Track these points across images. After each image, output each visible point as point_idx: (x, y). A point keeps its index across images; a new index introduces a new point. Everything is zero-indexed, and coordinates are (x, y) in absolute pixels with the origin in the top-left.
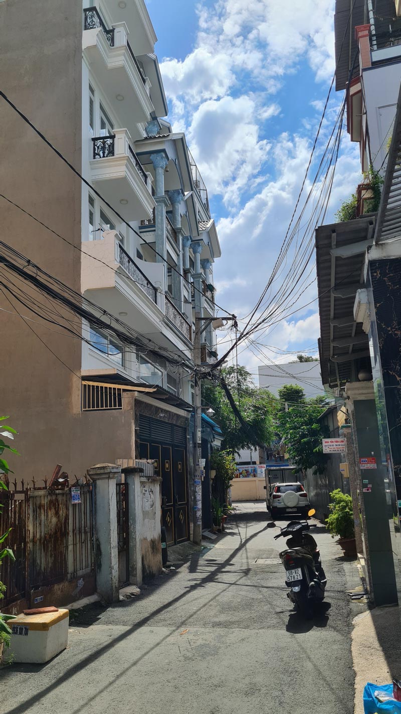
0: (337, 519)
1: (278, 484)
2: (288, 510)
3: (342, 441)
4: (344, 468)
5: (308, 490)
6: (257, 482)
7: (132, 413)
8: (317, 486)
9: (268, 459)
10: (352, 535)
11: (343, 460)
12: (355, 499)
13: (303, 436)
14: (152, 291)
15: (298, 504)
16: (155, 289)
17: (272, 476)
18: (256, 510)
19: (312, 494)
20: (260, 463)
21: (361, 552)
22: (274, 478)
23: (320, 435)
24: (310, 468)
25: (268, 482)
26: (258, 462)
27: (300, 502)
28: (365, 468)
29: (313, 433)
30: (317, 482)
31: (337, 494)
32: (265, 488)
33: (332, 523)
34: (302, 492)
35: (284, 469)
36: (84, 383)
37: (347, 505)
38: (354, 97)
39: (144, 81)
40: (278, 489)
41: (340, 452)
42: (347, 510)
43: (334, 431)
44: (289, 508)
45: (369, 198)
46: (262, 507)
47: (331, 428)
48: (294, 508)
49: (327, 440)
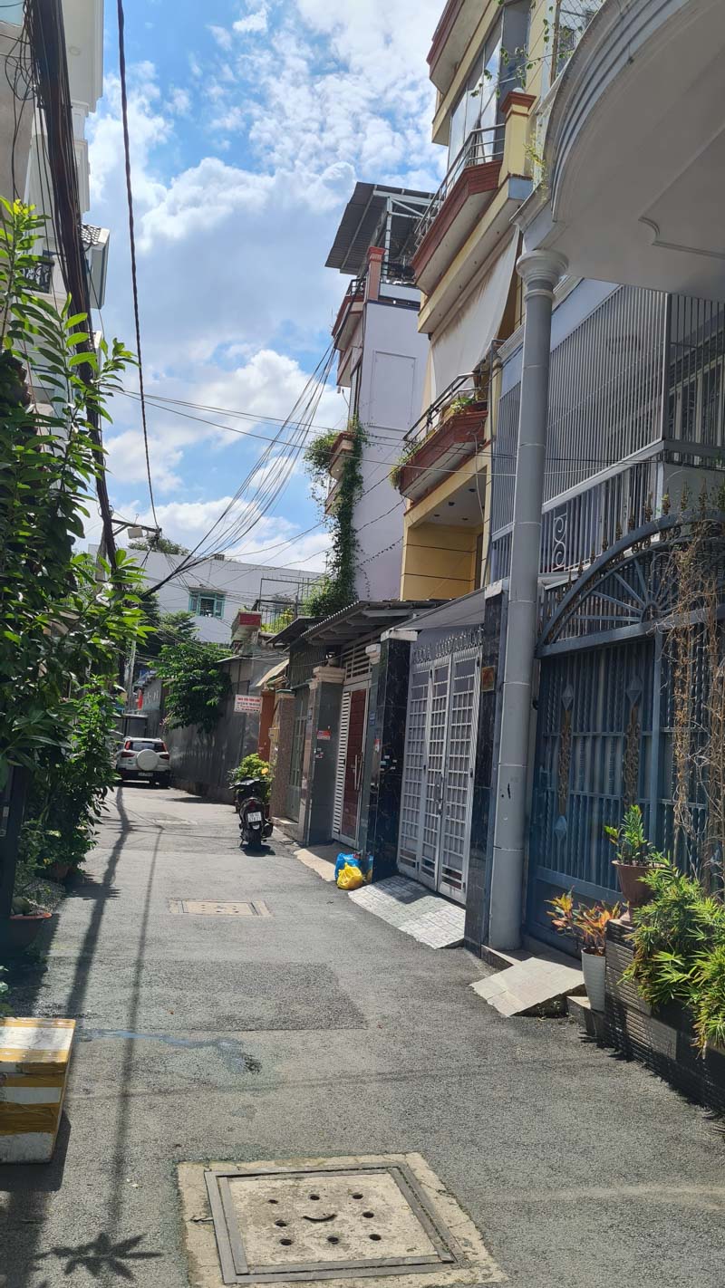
1: (132, 739)
2: (140, 774)
3: (258, 701)
5: (171, 751)
13: (194, 682)
15: (156, 767)
19: (176, 755)
24: (192, 725)
27: (160, 766)
28: (321, 738)
29: (211, 680)
34: (164, 753)
38: (352, 315)
40: (131, 746)
44: (143, 771)
45: (349, 451)
48: (150, 771)
49: (240, 696)
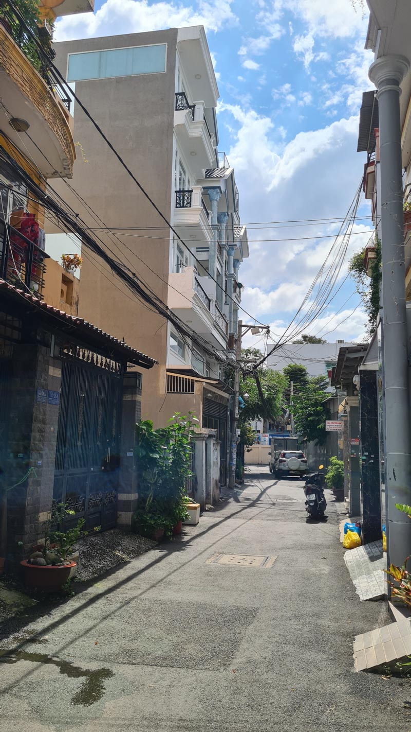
0: (333, 476)
1: (284, 451)
2: (291, 472)
3: (340, 423)
4: (341, 443)
5: (308, 458)
6: (260, 448)
7: (201, 396)
8: (316, 455)
9: (270, 429)
10: (342, 486)
11: (339, 436)
12: (347, 463)
13: (310, 415)
14: (207, 301)
15: (299, 468)
16: (210, 301)
17: (277, 444)
18: (261, 472)
19: (311, 461)
20: (264, 432)
21: (347, 496)
22: (279, 446)
23: (323, 415)
24: (313, 440)
25: (273, 449)
26: (261, 432)
27: (301, 467)
28: (353, 444)
29: (317, 413)
30: (316, 452)
31: (334, 459)
32: (270, 454)
33: (329, 478)
34: (303, 459)
35: (288, 439)
36: (168, 373)
37: (340, 467)
38: (369, 175)
39: (210, 137)
40: (284, 455)
41: (337, 431)
42: (340, 470)
43: (334, 414)
44: (292, 470)
45: (373, 258)
46: (266, 470)
47: (332, 411)
48: (296, 470)
49: (329, 421)
